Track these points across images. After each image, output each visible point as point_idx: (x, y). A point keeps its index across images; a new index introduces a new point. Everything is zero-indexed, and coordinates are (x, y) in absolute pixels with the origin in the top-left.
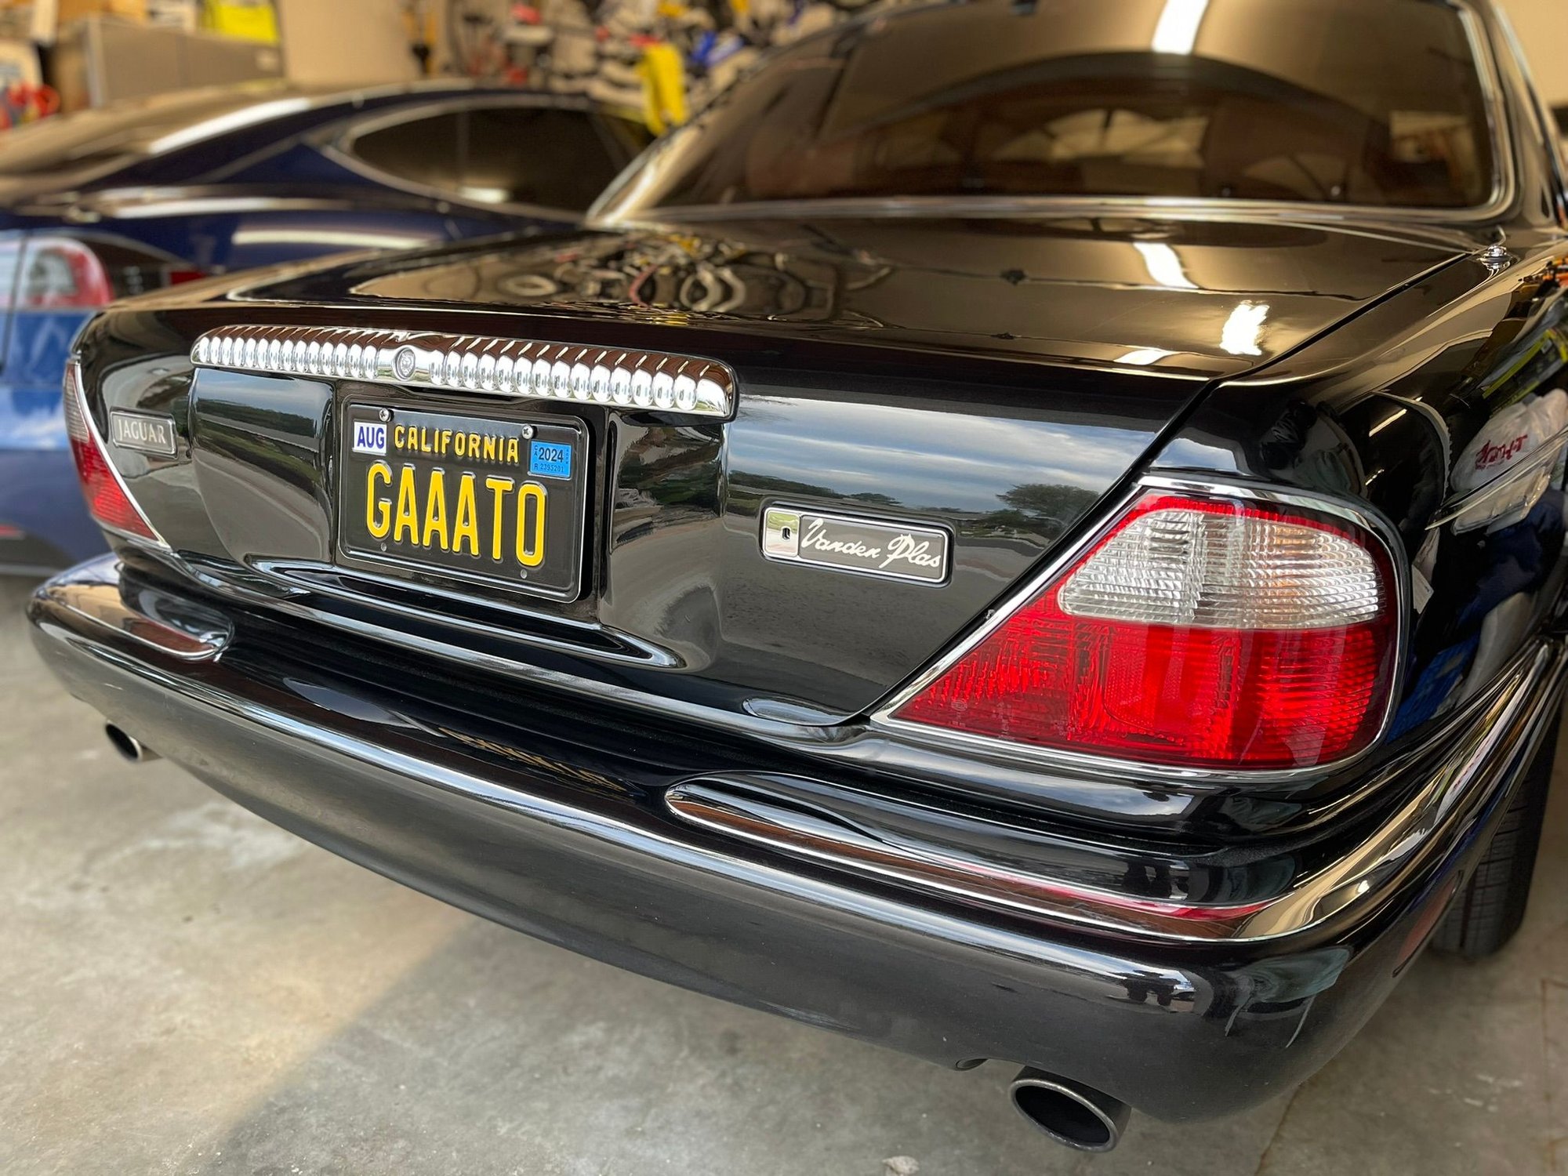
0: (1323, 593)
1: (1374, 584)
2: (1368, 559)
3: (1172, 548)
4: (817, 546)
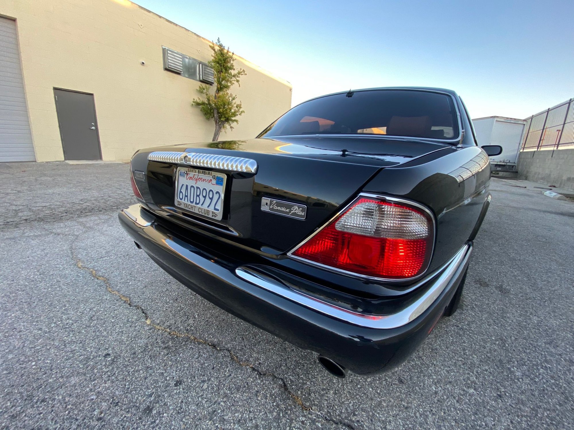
0: (412, 229)
1: (427, 227)
2: (426, 220)
3: (368, 213)
4: (274, 208)
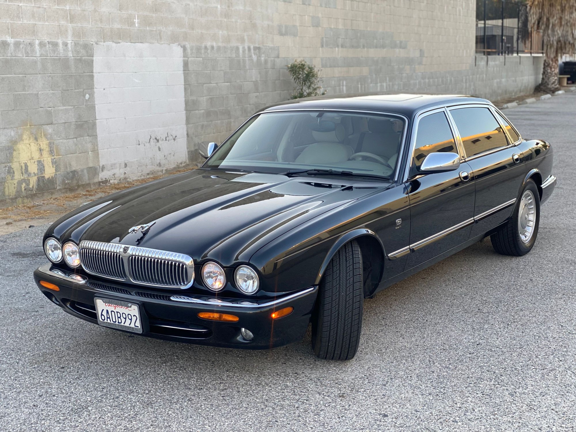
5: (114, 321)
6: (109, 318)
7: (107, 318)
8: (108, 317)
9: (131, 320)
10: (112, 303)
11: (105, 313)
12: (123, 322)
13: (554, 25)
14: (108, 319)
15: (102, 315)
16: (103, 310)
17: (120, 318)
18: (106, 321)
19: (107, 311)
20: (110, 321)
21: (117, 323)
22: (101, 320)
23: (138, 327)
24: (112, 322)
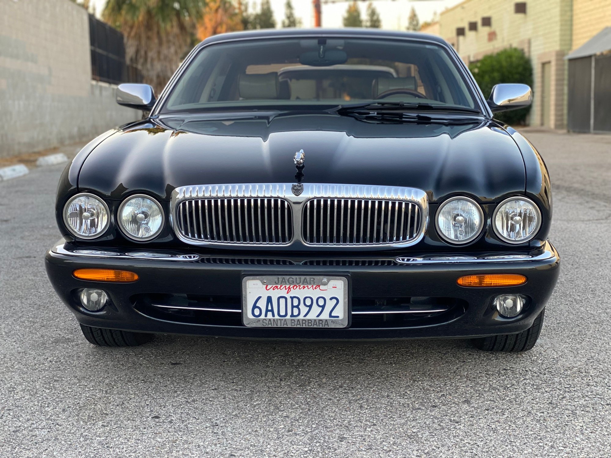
5: (282, 313)
6: (272, 311)
7: (267, 311)
8: (270, 308)
9: (323, 307)
10: (283, 282)
11: (262, 304)
12: (303, 313)
13: (152, 60)
14: (270, 314)
15: (255, 307)
16: (260, 298)
17: (297, 307)
18: (263, 317)
19: (269, 300)
20: (273, 315)
21: (288, 317)
22: (250, 316)
23: (338, 317)
24: (276, 317)
